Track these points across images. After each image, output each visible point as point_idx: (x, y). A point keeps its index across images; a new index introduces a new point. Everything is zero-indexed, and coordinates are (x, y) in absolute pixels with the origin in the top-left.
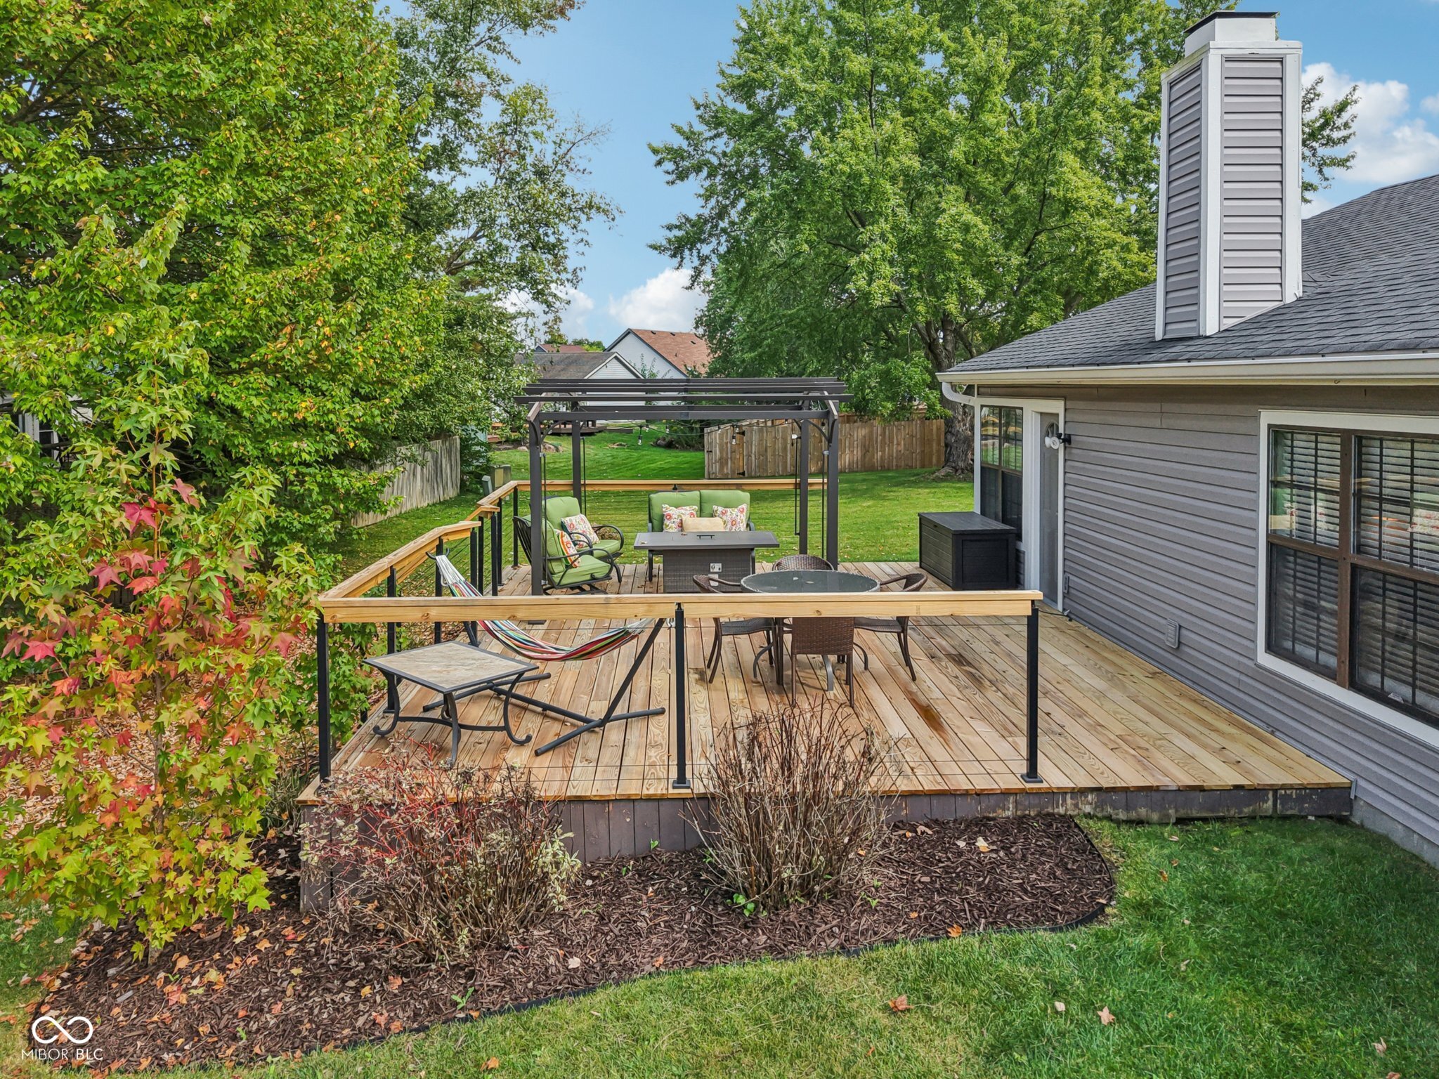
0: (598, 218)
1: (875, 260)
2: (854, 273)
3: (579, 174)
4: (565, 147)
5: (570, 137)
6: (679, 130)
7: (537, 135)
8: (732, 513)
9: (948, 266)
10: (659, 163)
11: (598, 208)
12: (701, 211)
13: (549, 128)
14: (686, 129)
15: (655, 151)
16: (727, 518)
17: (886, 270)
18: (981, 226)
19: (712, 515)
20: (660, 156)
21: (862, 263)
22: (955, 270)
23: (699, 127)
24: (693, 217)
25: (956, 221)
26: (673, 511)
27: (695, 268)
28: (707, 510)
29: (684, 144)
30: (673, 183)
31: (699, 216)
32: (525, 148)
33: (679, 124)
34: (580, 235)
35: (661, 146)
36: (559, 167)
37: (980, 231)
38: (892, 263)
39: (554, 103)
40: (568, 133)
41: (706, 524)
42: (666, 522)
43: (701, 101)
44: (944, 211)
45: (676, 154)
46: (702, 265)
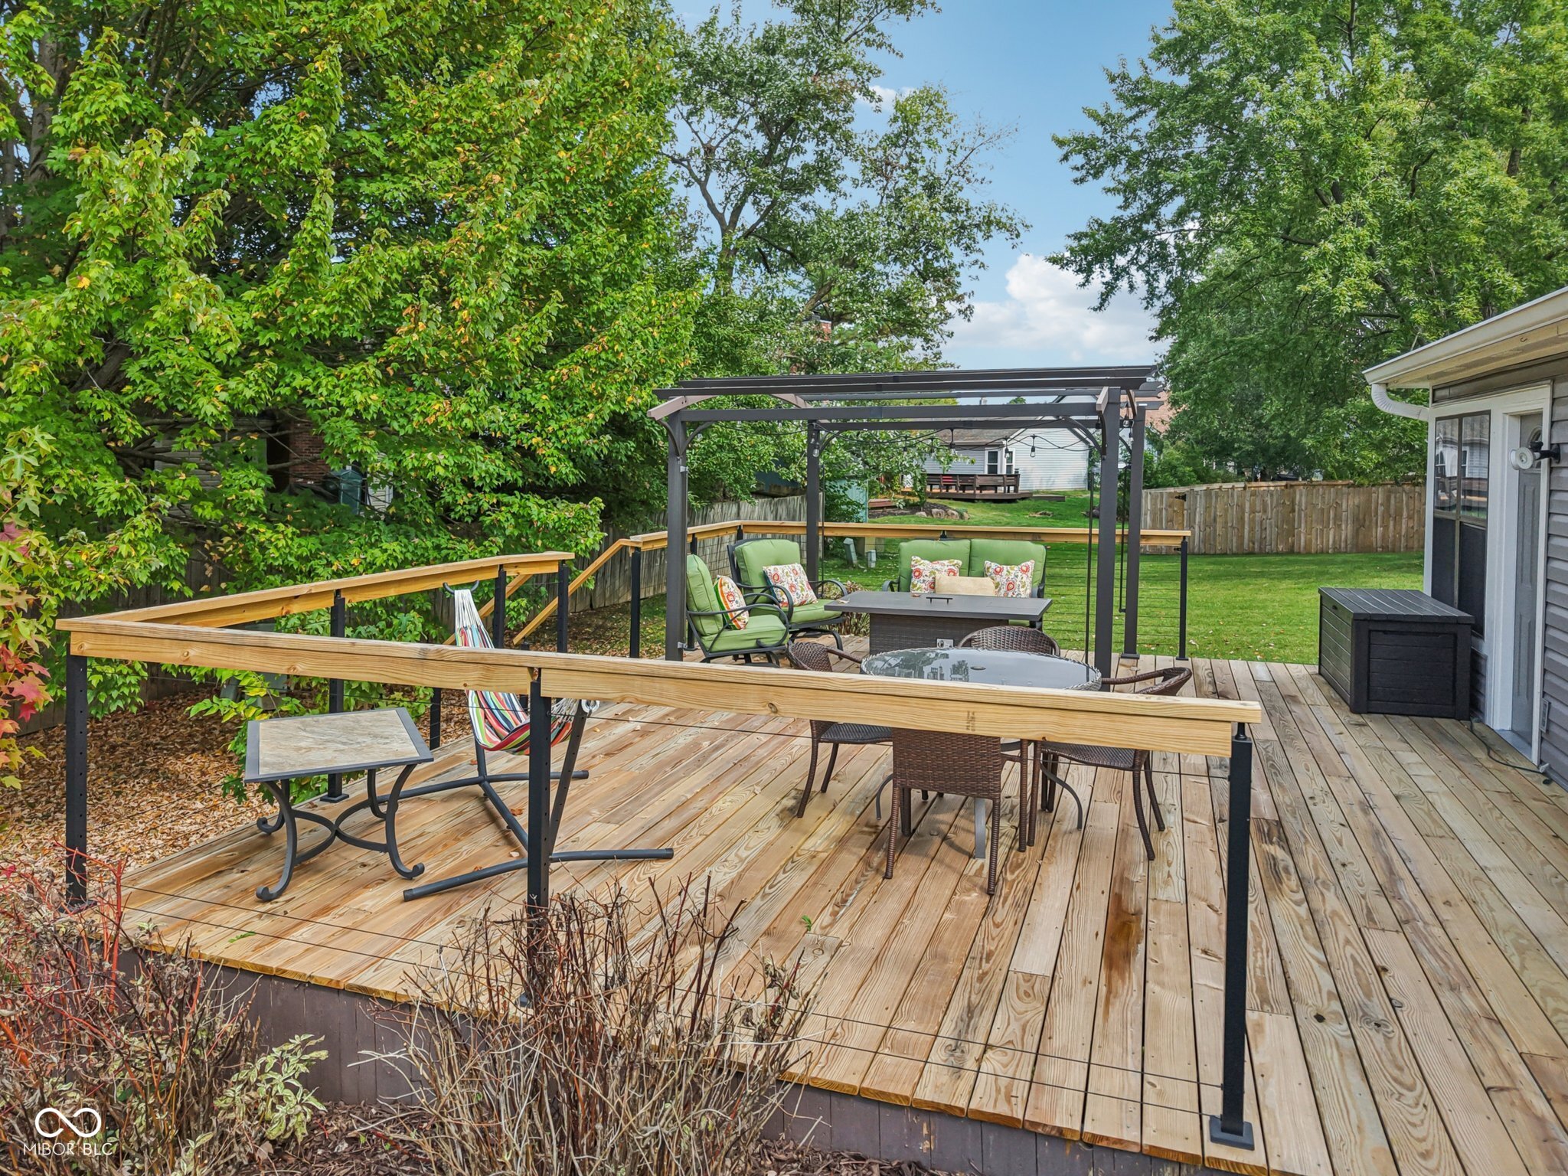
0: (999, 237)
1: (1344, 249)
2: (1311, 270)
3: (977, 185)
4: (961, 154)
5: (968, 143)
6: (1093, 115)
7: (931, 144)
8: (1010, 572)
9: (1463, 254)
10: (1066, 158)
11: (998, 223)
12: (1119, 213)
13: (945, 134)
14: (1102, 112)
15: (1061, 143)
16: (1002, 579)
17: (1362, 263)
18: (1515, 190)
19: (983, 575)
20: (1066, 149)
21: (1323, 255)
22: (1476, 261)
23: (1117, 107)
24: (1107, 221)
25: (1475, 187)
26: (925, 566)
27: (1107, 284)
28: (977, 569)
29: (1098, 131)
30: (1082, 180)
31: (1116, 220)
32: (916, 161)
33: (1092, 107)
34: (974, 256)
35: (1068, 136)
36: (955, 179)
37: (1514, 199)
38: (1371, 253)
39: (953, 105)
40: (966, 138)
41: (969, 586)
42: (914, 581)
43: (1116, 70)
44: (1456, 173)
45: (1086, 145)
46: (1116, 279)
